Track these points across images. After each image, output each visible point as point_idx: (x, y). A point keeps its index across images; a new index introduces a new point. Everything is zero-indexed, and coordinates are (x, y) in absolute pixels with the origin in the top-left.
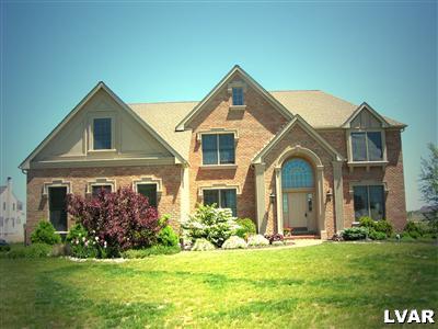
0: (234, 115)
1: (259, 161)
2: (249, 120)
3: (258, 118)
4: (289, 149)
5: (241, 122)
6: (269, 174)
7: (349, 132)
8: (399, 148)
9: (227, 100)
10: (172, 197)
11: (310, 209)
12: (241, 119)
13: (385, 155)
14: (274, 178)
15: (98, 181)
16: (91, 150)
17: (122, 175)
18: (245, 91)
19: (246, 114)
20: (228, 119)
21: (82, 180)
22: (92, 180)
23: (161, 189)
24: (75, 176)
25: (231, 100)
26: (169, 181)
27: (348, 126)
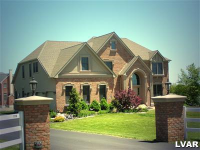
0: (112, 54)
1: (125, 74)
2: (118, 56)
3: (121, 56)
4: (135, 70)
5: (115, 57)
6: (128, 80)
7: (151, 62)
8: (168, 69)
9: (109, 47)
10: (111, 90)
11: (139, 94)
12: (115, 55)
13: (163, 72)
14: (130, 82)
15: (85, 84)
16: (81, 71)
17: (93, 81)
18: (116, 43)
19: (117, 53)
20: (110, 55)
21: (78, 83)
22: (82, 83)
23: (108, 87)
24: (76, 81)
25: (111, 47)
26: (111, 84)
27: (151, 60)
